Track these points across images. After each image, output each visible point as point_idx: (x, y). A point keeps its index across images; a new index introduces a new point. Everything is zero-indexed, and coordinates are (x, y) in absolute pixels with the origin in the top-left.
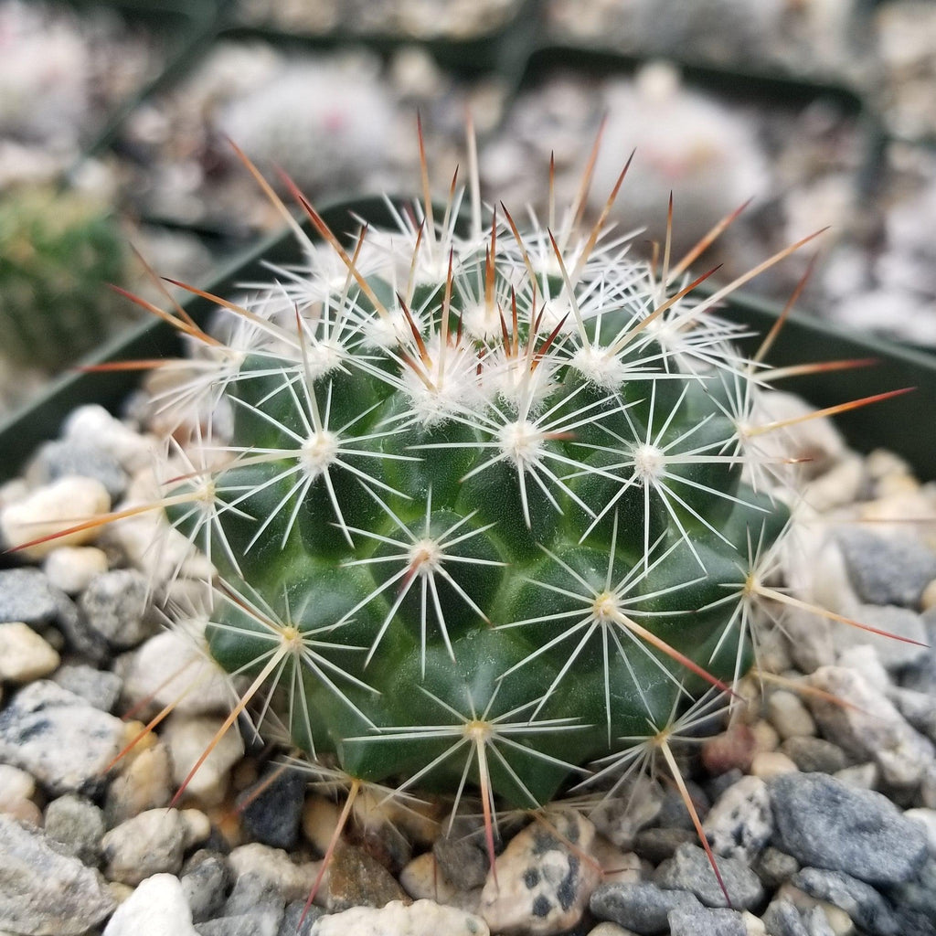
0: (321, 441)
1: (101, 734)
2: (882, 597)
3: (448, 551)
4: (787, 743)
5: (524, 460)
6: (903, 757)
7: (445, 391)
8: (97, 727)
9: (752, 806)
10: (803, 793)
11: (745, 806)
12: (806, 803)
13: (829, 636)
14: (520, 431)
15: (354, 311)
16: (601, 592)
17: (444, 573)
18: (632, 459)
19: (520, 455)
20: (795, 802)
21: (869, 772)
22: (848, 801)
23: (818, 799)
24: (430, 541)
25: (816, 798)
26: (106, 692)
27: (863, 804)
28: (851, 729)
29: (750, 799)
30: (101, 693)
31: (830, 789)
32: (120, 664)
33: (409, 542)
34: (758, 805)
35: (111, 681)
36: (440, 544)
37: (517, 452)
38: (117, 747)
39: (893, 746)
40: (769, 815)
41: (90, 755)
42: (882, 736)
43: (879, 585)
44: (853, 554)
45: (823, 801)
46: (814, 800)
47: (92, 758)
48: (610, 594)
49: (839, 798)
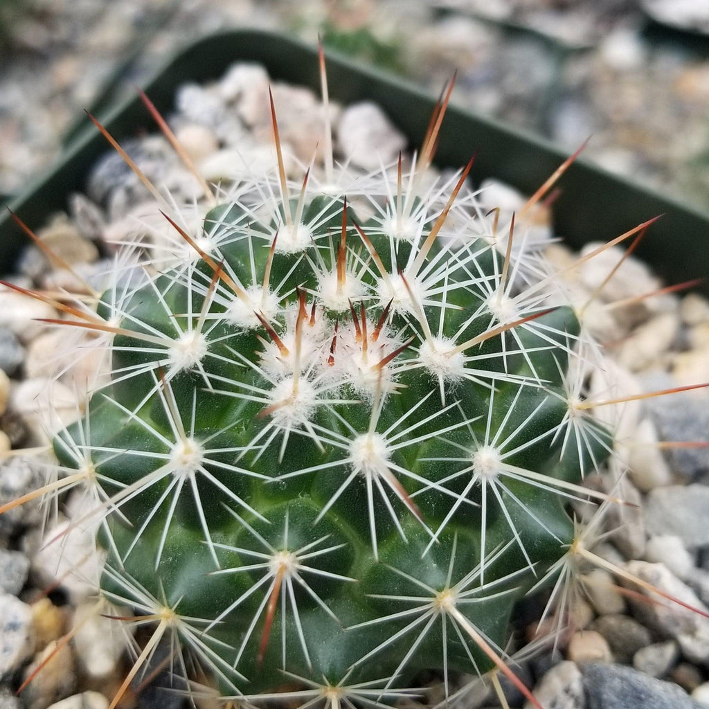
0: (188, 451)
1: (13, 627)
2: (688, 470)
3: (305, 563)
4: (600, 621)
5: (372, 472)
6: (699, 639)
7: (300, 397)
8: (10, 619)
9: (568, 696)
10: (613, 689)
11: (562, 697)
12: (614, 699)
13: (641, 520)
14: (369, 446)
15: (218, 292)
16: (440, 589)
17: (302, 581)
18: (471, 464)
19: (369, 468)
20: (605, 697)
21: (669, 651)
22: (651, 700)
23: (625, 696)
24: (289, 554)
25: (623, 695)
26: (17, 575)
27: (663, 703)
28: (656, 617)
29: (567, 691)
30: (11, 577)
31: (635, 689)
32: (26, 543)
33: (269, 553)
34: (572, 696)
35: (20, 562)
36: (297, 556)
37: (366, 465)
38: (28, 639)
39: (692, 631)
40: (582, 700)
41: (5, 650)
42: (682, 623)
43: (687, 458)
44: (666, 430)
45: (629, 698)
46: (622, 697)
47: (7, 653)
48: (449, 591)
49: (643, 696)
